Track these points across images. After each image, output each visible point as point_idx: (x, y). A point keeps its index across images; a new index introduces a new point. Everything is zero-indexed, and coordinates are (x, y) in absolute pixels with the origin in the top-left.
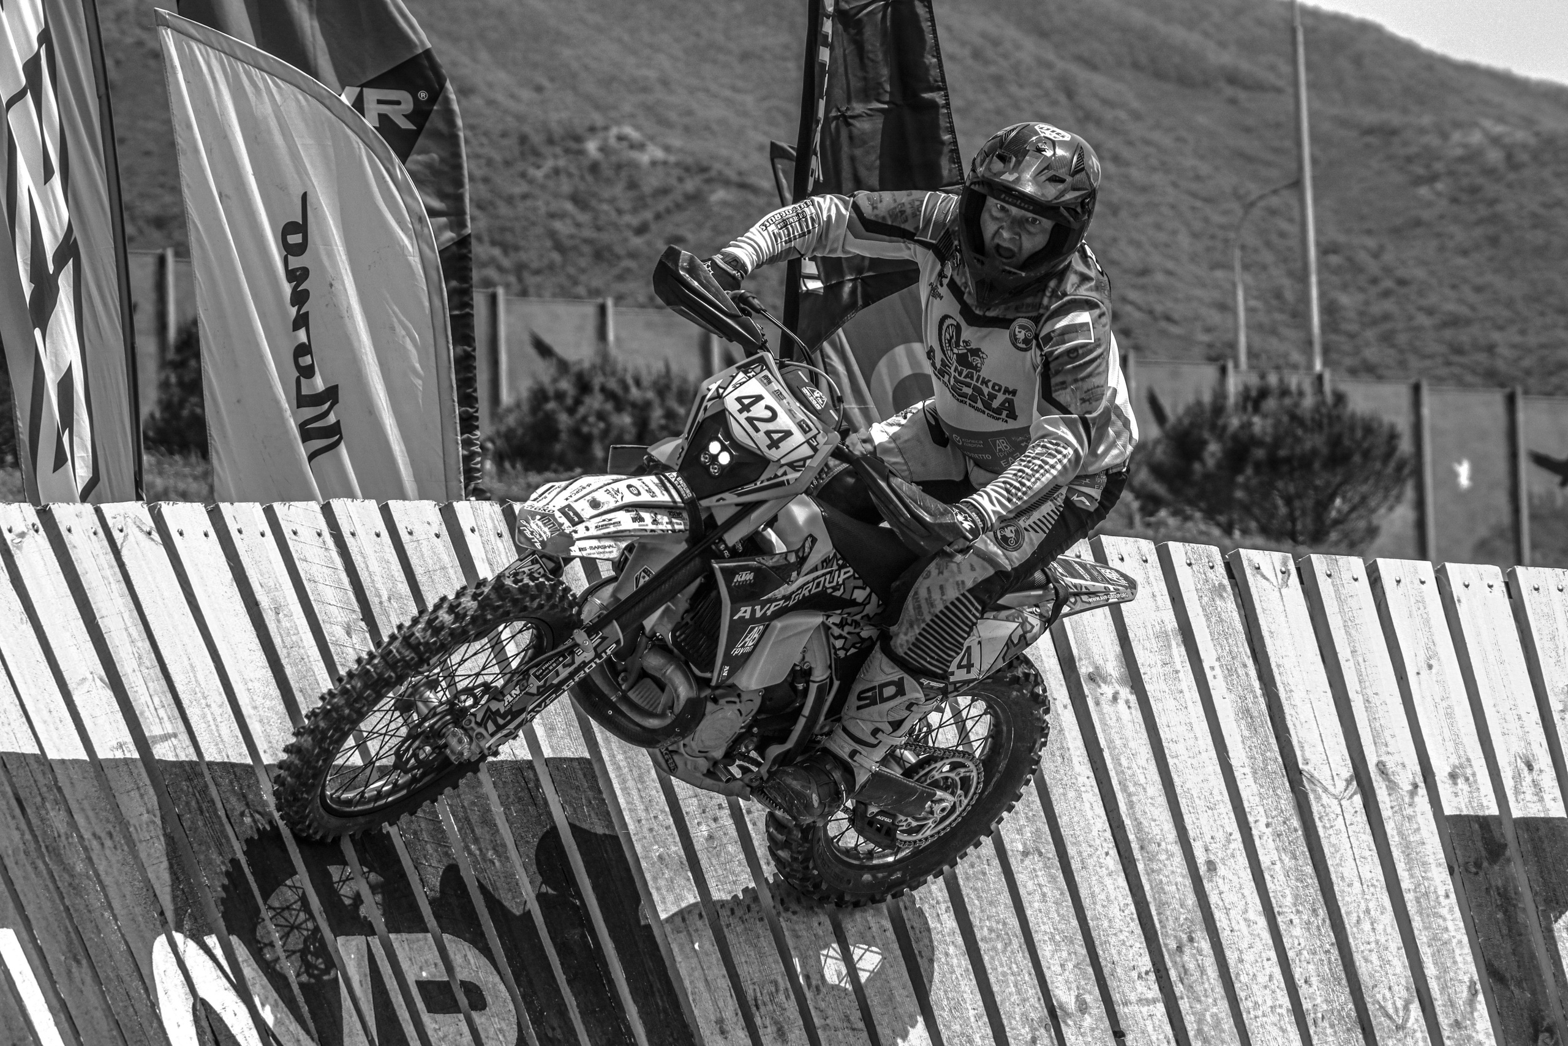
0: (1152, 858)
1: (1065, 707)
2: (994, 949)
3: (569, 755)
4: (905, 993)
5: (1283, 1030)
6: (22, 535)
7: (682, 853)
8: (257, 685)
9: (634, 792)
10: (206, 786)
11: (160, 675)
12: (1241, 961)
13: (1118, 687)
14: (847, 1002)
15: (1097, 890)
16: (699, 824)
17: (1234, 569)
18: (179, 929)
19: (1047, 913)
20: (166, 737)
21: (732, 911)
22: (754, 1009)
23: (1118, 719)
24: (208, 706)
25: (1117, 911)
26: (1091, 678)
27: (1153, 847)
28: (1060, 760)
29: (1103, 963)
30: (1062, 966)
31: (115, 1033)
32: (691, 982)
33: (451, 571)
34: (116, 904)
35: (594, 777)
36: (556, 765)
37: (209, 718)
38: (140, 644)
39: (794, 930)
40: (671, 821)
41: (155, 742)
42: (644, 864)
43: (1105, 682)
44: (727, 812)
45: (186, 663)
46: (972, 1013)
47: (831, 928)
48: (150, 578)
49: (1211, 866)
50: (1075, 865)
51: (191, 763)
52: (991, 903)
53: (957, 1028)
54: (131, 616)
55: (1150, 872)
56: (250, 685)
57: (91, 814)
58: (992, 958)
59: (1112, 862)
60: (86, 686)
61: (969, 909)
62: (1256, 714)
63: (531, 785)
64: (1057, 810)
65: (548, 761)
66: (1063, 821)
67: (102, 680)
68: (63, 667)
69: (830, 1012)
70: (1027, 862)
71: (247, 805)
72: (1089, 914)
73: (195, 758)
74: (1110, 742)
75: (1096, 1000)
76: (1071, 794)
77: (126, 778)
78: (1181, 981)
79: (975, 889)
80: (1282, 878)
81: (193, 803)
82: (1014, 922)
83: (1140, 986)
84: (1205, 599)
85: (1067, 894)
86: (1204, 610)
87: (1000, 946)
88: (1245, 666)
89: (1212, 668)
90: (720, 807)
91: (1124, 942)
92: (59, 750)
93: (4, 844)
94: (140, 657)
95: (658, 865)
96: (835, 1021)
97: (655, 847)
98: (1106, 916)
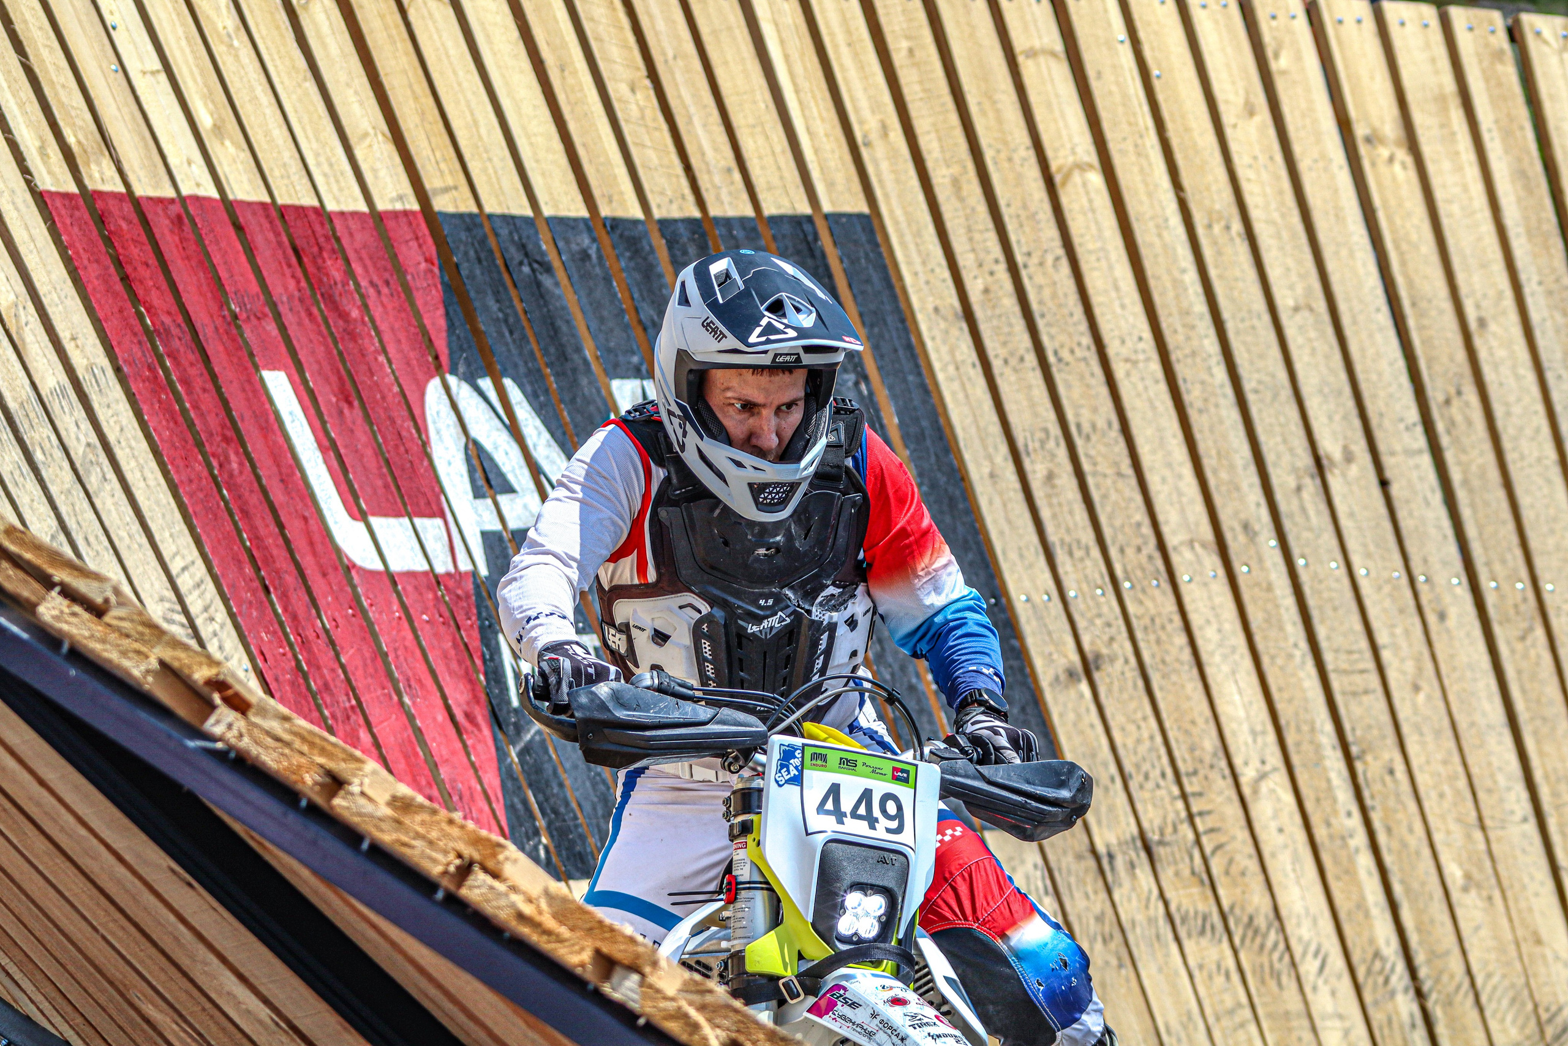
0: (1421, 315)
1: (1341, 167)
2: (1261, 399)
4: (1175, 441)
5: (1549, 481)
7: (957, 304)
8: (540, 139)
9: (912, 247)
10: (485, 236)
11: (443, 129)
12: (1508, 414)
13: (1394, 148)
14: (1117, 449)
15: (1366, 344)
16: (975, 277)
17: (1514, 35)
18: (454, 371)
19: (1317, 366)
20: (446, 190)
21: (1006, 362)
22: (1024, 455)
23: (1394, 178)
24: (490, 160)
25: (1386, 365)
26: (1368, 140)
27: (1423, 304)
28: (1333, 219)
29: (1371, 416)
30: (1329, 417)
31: (385, 470)
32: (964, 429)
33: (737, 32)
34: (392, 350)
35: (872, 232)
36: (833, 219)
37: (491, 171)
38: (423, 100)
39: (1066, 379)
40: (947, 273)
41: (435, 195)
42: (918, 317)
43: (1381, 143)
44: (1004, 266)
45: (469, 118)
46: (1240, 460)
47: (1103, 379)
48: (435, 37)
49: (1482, 323)
50: (1346, 321)
51: (471, 215)
52: (1261, 356)
53: (1224, 475)
54: (415, 73)
55: (1421, 328)
56: (533, 139)
57: (368, 262)
58: (1260, 411)
59: (1384, 318)
60: (367, 142)
61: (1239, 361)
62: (1530, 174)
63: (810, 237)
64: (1331, 266)
65: (826, 217)
66: (1335, 279)
67: (384, 135)
68: (345, 121)
69: (1099, 459)
70: (1299, 318)
71: (527, 255)
72: (1358, 368)
73: (475, 210)
74: (1385, 202)
75: (1362, 451)
76: (1344, 252)
77: (406, 228)
78: (1449, 432)
79: (1244, 343)
80: (1550, 333)
81: (472, 253)
82: (1283, 375)
83: (1406, 437)
84: (1486, 64)
85: (1337, 348)
86: (1484, 71)
87: (1268, 399)
88: (1522, 128)
89: (1490, 131)
90: (997, 261)
91: (1391, 396)
92: (338, 202)
93: (278, 291)
94: (423, 113)
95: (933, 316)
96: (1103, 467)
97: (931, 299)
98: (1376, 370)
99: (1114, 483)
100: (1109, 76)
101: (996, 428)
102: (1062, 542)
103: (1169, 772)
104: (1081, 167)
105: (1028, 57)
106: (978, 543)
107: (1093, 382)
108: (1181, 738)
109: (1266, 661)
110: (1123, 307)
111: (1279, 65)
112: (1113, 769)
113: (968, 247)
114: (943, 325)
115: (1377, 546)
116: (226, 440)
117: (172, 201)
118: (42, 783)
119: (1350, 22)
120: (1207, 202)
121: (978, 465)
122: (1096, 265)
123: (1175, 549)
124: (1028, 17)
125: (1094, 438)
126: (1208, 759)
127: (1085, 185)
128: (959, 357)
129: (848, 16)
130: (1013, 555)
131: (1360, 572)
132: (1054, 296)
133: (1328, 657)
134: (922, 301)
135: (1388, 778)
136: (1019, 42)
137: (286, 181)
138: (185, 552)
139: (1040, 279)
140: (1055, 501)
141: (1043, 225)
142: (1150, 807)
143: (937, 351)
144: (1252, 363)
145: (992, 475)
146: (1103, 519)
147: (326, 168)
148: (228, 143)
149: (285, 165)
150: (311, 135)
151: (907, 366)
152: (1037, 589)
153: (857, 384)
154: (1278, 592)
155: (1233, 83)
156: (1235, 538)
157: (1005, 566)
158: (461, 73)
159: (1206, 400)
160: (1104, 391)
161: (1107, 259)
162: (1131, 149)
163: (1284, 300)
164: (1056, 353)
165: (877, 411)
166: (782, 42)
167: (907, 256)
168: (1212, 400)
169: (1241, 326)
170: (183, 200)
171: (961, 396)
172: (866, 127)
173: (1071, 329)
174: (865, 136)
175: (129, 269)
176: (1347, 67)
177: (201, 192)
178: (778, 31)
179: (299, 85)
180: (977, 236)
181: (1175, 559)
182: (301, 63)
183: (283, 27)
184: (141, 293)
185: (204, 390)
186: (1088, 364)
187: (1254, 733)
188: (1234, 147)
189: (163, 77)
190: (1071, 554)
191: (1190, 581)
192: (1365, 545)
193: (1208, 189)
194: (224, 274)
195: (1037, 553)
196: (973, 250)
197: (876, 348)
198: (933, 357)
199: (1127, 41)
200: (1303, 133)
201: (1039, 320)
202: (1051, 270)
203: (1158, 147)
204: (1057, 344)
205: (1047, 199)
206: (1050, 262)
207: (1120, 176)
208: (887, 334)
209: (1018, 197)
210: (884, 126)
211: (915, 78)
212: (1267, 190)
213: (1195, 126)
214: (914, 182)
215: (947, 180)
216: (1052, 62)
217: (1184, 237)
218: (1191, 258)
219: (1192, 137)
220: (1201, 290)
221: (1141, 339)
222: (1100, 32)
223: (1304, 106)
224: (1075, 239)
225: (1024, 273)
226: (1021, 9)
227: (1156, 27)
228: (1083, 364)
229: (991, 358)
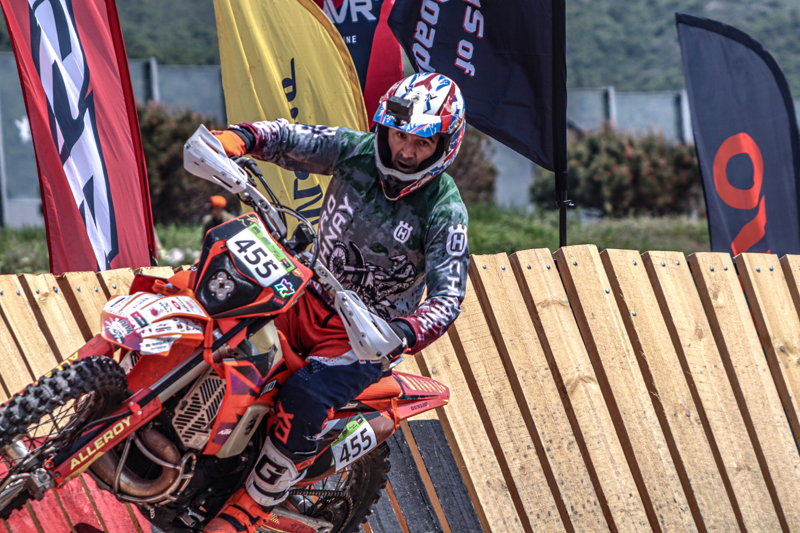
1: (764, 370)
6: (46, 295)
7: (503, 479)
9: (470, 441)
16: (514, 459)
19: (755, 508)
21: (538, 516)
26: (782, 350)
28: (761, 405)
35: (442, 432)
36: (416, 425)
39: (580, 527)
40: (495, 458)
42: (477, 489)
43: (791, 351)
44: (534, 451)
47: (606, 524)
50: (773, 475)
52: (717, 503)
61: (700, 507)
63: (399, 439)
64: (761, 438)
65: (409, 423)
66: (764, 447)
70: (740, 475)
72: (784, 508)
74: (796, 392)
76: (770, 428)
79: (704, 494)
82: (731, 515)
85: (768, 495)
90: (529, 447)
95: (486, 488)
97: (484, 476)
98: (797, 509)
100: (600, 316)
104: (584, 380)
105: (543, 307)
107: (600, 527)
110: (618, 474)
111: (718, 301)
113: (508, 439)
114: (493, 493)
119: (765, 270)
120: (673, 399)
122: (598, 446)
124: (543, 280)
127: (587, 391)
128: (506, 515)
132: (570, 468)
134: (477, 477)
136: (537, 297)
139: (559, 458)
141: (559, 420)
143: (490, 511)
144: (710, 508)
155: (686, 316)
161: (605, 442)
162: (618, 365)
163: (730, 463)
164: (572, 507)
167: (465, 448)
169: (700, 482)
172: (434, 361)
173: (583, 491)
174: (434, 368)
176: (764, 302)
179: (43, 356)
180: (514, 431)
182: (43, 340)
183: (30, 317)
186: (595, 515)
188: (689, 360)
193: (673, 390)
196: (512, 441)
197: (447, 512)
198: (488, 515)
199: (611, 292)
200: (737, 348)
201: (559, 486)
202: (566, 451)
203: (636, 363)
204: (573, 503)
205: (561, 403)
206: (565, 446)
207: (611, 384)
208: (454, 502)
209: (541, 403)
210: (447, 360)
211: (467, 326)
212: (714, 388)
213: (661, 347)
214: (470, 397)
215: (492, 394)
216: (561, 310)
217: (658, 423)
218: (663, 437)
219: (660, 355)
220: (671, 459)
221: (631, 495)
222: (593, 287)
223: (736, 329)
224: (582, 429)
225: (547, 454)
226: (537, 274)
227: (631, 281)
228: (592, 515)
229: (528, 515)
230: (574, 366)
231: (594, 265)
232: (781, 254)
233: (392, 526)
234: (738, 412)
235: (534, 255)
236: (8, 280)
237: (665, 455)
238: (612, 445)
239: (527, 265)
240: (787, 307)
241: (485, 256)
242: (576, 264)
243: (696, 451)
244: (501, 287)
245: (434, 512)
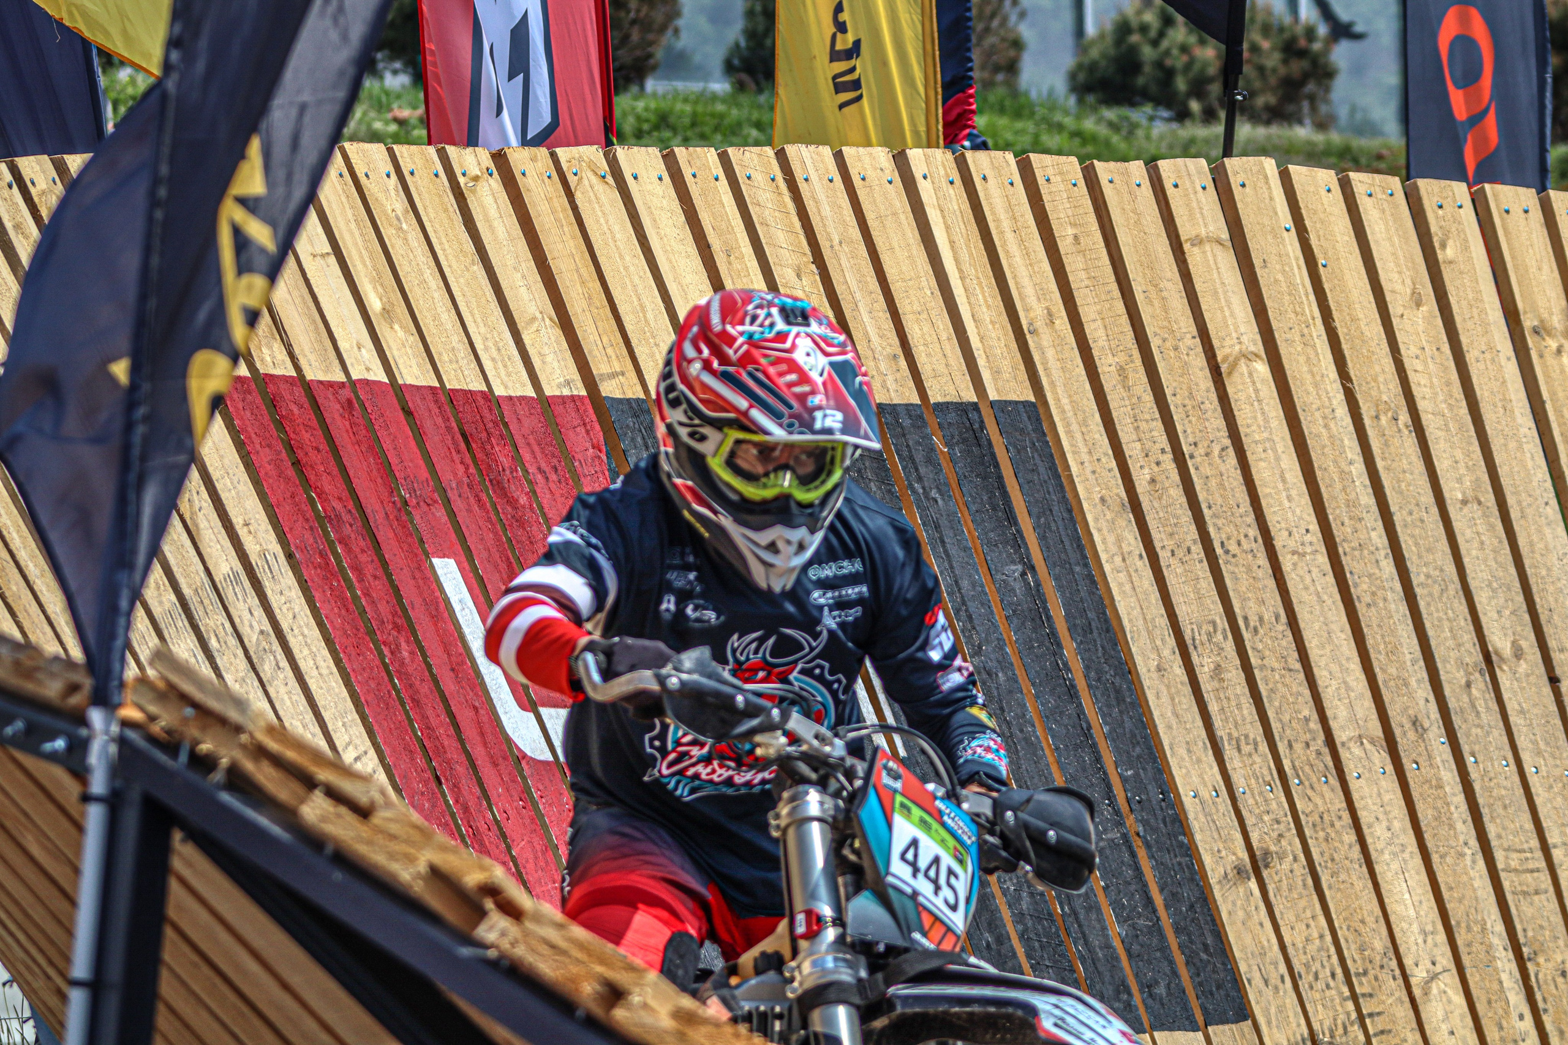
1: (1509, 359)
2: (1431, 595)
3: (1014, 398)
4: (1343, 636)
6: (476, 179)
7: (1124, 495)
9: (1078, 436)
11: (610, 315)
13: (1563, 341)
14: (1284, 643)
15: (1535, 538)
16: (1142, 467)
19: (1485, 560)
20: (613, 375)
21: (1173, 553)
22: (1191, 648)
23: (1562, 370)
24: (657, 345)
25: (1555, 559)
26: (1536, 331)
28: (1501, 411)
29: (1540, 610)
30: (1499, 612)
32: (1130, 621)
33: (902, 217)
35: (1038, 420)
36: (1001, 407)
38: (590, 285)
39: (1233, 572)
40: (1114, 464)
41: (602, 380)
42: (1085, 505)
43: (1549, 334)
44: (1170, 456)
45: (636, 303)
46: (1408, 657)
47: (1270, 571)
48: (602, 221)
50: (1514, 514)
51: (638, 400)
52: (1429, 550)
53: (1393, 671)
54: (582, 257)
57: (536, 448)
58: (1429, 604)
59: (1553, 511)
60: (536, 324)
61: (1406, 555)
63: (976, 426)
64: (1498, 458)
65: (992, 404)
66: (1503, 471)
67: (551, 319)
68: (512, 306)
69: (1267, 653)
70: (1466, 510)
72: (1527, 563)
73: (642, 396)
74: (1553, 394)
75: (1532, 647)
76: (1512, 445)
77: (573, 414)
79: (1413, 536)
81: (639, 439)
82: (1451, 569)
85: (1506, 542)
87: (1436, 595)
90: (1163, 451)
92: (506, 387)
93: (447, 476)
94: (590, 298)
95: (1099, 506)
96: (1272, 661)
97: (1097, 489)
98: (1545, 565)
99: (1282, 676)
100: (1275, 264)
101: (1163, 622)
102: (1230, 734)
103: (1339, 971)
104: (1248, 357)
105: (1193, 245)
106: (1145, 737)
107: (1260, 574)
108: (1351, 938)
109: (1435, 858)
110: (1290, 498)
111: (1447, 254)
112: (1283, 968)
113: (1134, 437)
114: (1109, 516)
115: (1547, 744)
116: (397, 627)
117: (342, 385)
118: (286, 986)
119: (1517, 211)
120: (1374, 393)
121: (1146, 658)
122: (1263, 456)
123: (1343, 744)
124: (1194, 204)
125: (1261, 631)
126: (1378, 959)
127: (1250, 374)
128: (1126, 549)
129: (1013, 202)
130: (1182, 751)
131: (1530, 770)
132: (1221, 485)
133: (1499, 856)
134: (1087, 490)
135: (1560, 980)
136: (1186, 231)
137: (454, 366)
138: (358, 742)
139: (1206, 470)
140: (1222, 696)
141: (1209, 413)
142: (1320, 1007)
143: (1104, 541)
144: (1420, 557)
145: (1159, 669)
146: (1271, 714)
147: (495, 353)
148: (396, 327)
149: (453, 349)
150: (479, 320)
151: (1074, 556)
152: (1205, 785)
153: (1023, 574)
154: (1447, 789)
155: (1400, 273)
156: (1405, 734)
157: (1173, 762)
158: (628, 258)
159: (1374, 594)
160: (1272, 583)
161: (1274, 450)
162: (1297, 338)
163: (1453, 492)
164: (1222, 543)
165: (1044, 602)
166: (947, 228)
167: (1072, 445)
168: (1379, 593)
169: (1408, 518)
170: (354, 384)
171: (1128, 587)
172: (1032, 315)
173: (1238, 521)
174: (1031, 324)
175: (300, 454)
176: (1513, 258)
177: (372, 377)
178: (944, 217)
179: (468, 270)
180: (1143, 426)
181: (1343, 754)
182: (469, 246)
183: (451, 210)
184: (312, 478)
185: (375, 577)
186: (1255, 556)
187: (1425, 933)
188: (1400, 337)
189: (332, 260)
190: (1239, 750)
191: (1359, 777)
192: (1535, 743)
193: (1375, 380)
194: (394, 460)
195: (1205, 748)
196: (1139, 440)
197: (1042, 538)
198: (1100, 548)
199: (1293, 230)
200: (1470, 324)
201: (1206, 511)
202: (1218, 460)
203: (1325, 337)
204: (1224, 536)
205: (1213, 389)
206: (1216, 452)
207: (1286, 366)
208: (1053, 525)
209: (1184, 387)
210: (1050, 314)
211: (1081, 266)
212: (1435, 380)
213: (1361, 316)
214: (1081, 370)
215: (1113, 368)
216: (1218, 250)
217: (1351, 428)
218: (1358, 449)
219: (1359, 327)
220: (1368, 482)
221: (1307, 531)
222: (1266, 221)
223: (1471, 296)
224: (1241, 429)
225: (1190, 463)
226: (1186, 195)
227: (1322, 216)
228: (1250, 556)
229: (1158, 550)
230: (1234, 335)
231: (1269, 188)
232: (1542, 189)
233: (962, 554)
234: (1468, 419)
235: (1183, 168)
236: (422, 153)
237: (1360, 475)
238: (1283, 456)
239: (1172, 181)
240: (1546, 268)
241: (1112, 164)
242: (1243, 185)
243: (1404, 472)
244: (1134, 211)
245: (1022, 537)
